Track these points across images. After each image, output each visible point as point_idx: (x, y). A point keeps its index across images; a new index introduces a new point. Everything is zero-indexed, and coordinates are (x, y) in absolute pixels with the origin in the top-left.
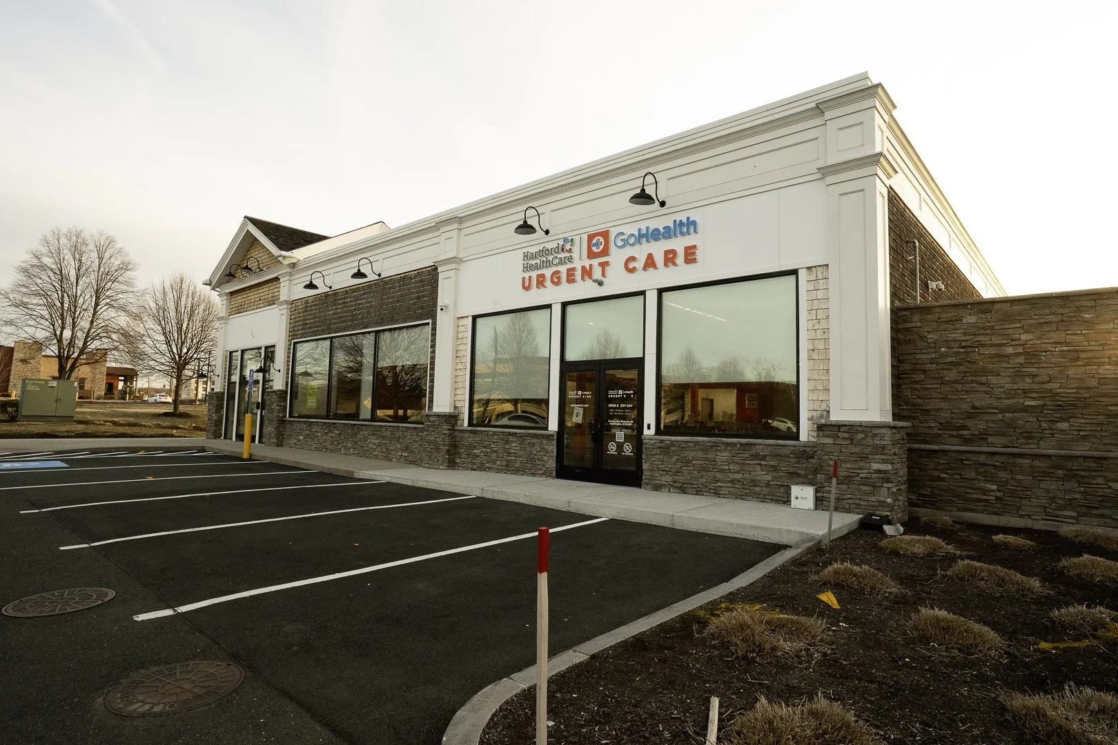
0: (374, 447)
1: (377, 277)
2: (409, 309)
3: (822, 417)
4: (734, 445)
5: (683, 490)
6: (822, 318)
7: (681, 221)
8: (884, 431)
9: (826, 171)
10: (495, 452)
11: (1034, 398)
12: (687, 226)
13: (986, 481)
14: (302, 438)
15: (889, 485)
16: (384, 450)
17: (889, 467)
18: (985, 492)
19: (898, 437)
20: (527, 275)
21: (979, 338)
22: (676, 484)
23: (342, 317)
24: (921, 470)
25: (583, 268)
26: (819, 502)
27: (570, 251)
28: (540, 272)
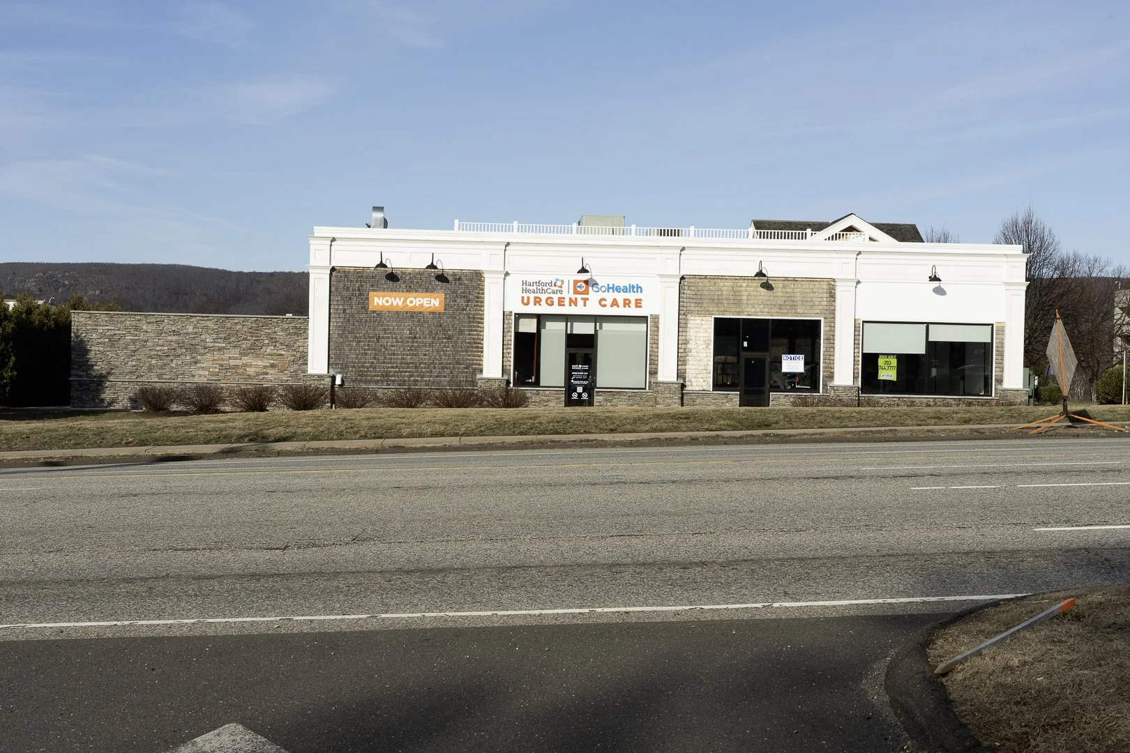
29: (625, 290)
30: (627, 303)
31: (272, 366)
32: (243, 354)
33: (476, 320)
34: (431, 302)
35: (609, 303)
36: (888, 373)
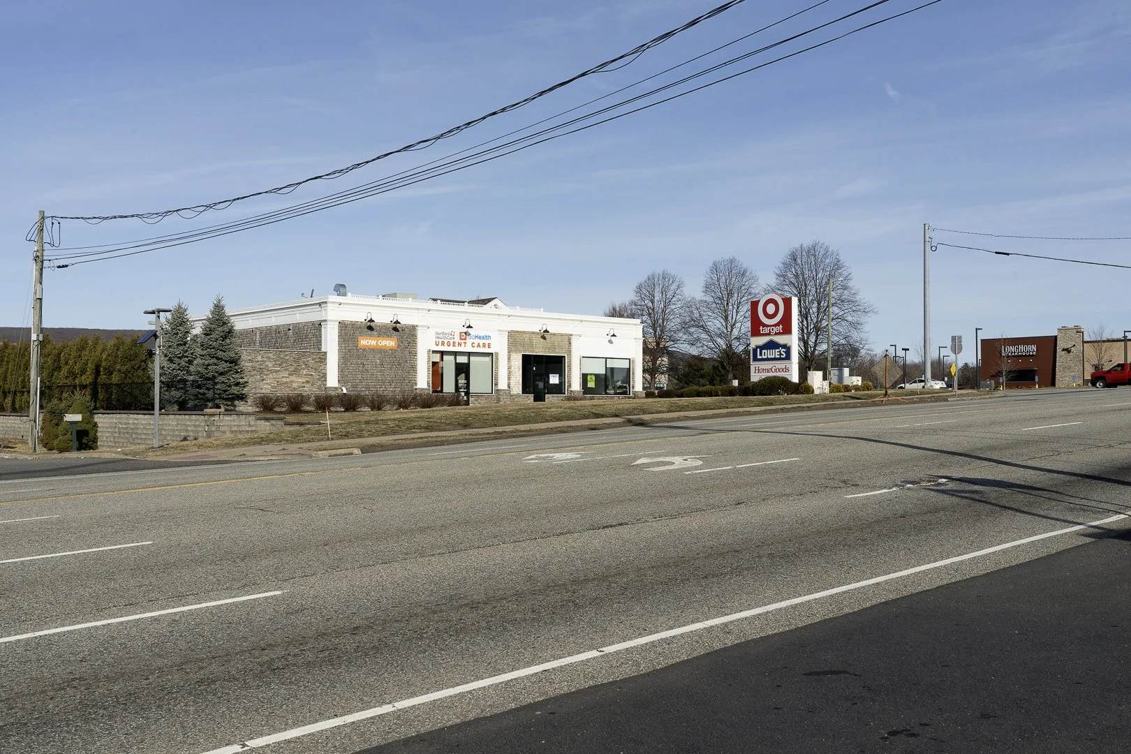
29: (483, 338)
30: (484, 345)
31: (307, 382)
32: (290, 375)
33: (414, 354)
34: (390, 343)
35: (476, 345)
36: (591, 384)
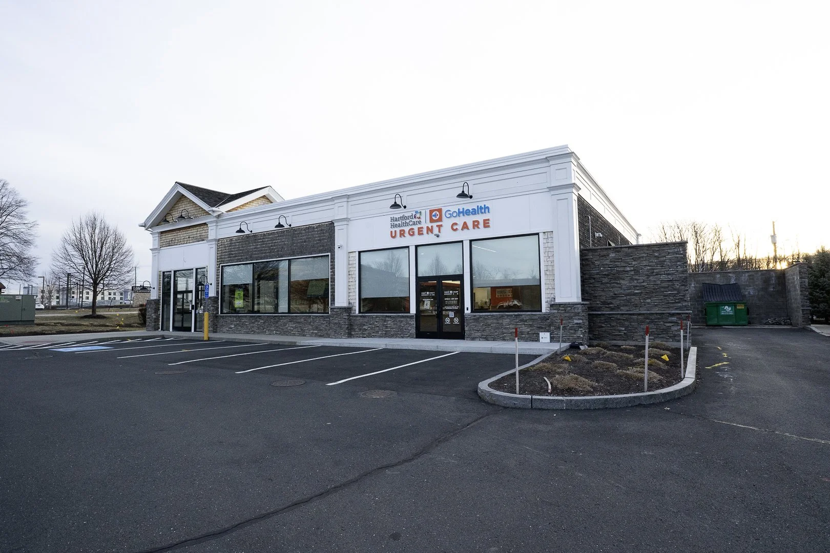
0: (292, 329)
1: (289, 227)
2: (313, 246)
3: (552, 301)
4: (512, 315)
5: (486, 339)
6: (550, 256)
7: (481, 206)
8: (579, 306)
9: (551, 189)
10: (378, 326)
11: (638, 290)
12: (485, 209)
13: (620, 326)
14: (233, 326)
15: (581, 329)
16: (300, 330)
17: (581, 321)
18: (620, 331)
19: (584, 308)
20: (393, 230)
21: (616, 263)
22: (483, 337)
23: (262, 250)
24: (594, 323)
25: (428, 227)
26: (552, 339)
27: (419, 218)
28: (402, 228)
